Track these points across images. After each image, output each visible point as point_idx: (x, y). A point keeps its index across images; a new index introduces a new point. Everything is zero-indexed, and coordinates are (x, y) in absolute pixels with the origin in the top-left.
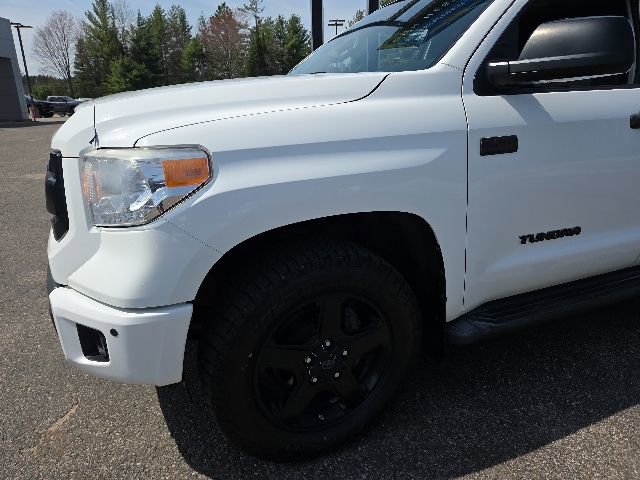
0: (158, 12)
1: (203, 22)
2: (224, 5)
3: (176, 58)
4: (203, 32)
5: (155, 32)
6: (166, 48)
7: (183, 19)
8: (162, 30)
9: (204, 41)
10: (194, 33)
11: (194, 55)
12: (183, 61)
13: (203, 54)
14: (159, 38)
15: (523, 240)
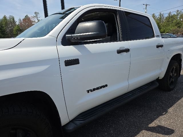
0: (5, 17)
1: (20, 20)
2: (27, 15)
3: (11, 31)
4: (21, 23)
5: (4, 23)
6: (8, 28)
7: (13, 19)
8: (6, 22)
9: (21, 26)
10: (17, 23)
11: (17, 30)
12: (14, 31)
13: (20, 30)
14: (5, 25)
15: (88, 91)
